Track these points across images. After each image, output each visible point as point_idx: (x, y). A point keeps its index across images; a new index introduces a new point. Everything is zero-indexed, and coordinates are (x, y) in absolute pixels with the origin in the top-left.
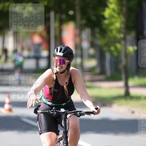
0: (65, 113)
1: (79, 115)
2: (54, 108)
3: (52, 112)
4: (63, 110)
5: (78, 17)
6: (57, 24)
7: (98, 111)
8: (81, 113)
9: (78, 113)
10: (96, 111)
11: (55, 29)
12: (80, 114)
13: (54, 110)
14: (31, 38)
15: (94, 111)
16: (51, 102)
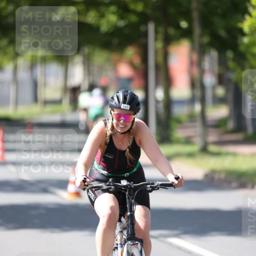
0: (129, 187)
1: (150, 189)
2: (110, 180)
3: (108, 185)
4: (124, 183)
5: (197, 30)
6: (160, 45)
7: (179, 182)
8: (152, 185)
9: (149, 186)
10: (176, 182)
11: (156, 52)
12: (151, 187)
13: (110, 183)
14: (115, 69)
15: (173, 183)
16: (107, 171)
